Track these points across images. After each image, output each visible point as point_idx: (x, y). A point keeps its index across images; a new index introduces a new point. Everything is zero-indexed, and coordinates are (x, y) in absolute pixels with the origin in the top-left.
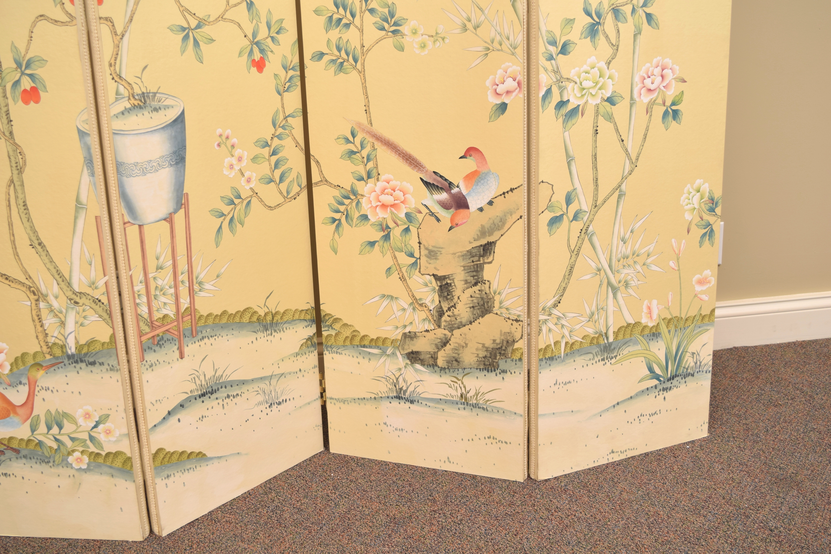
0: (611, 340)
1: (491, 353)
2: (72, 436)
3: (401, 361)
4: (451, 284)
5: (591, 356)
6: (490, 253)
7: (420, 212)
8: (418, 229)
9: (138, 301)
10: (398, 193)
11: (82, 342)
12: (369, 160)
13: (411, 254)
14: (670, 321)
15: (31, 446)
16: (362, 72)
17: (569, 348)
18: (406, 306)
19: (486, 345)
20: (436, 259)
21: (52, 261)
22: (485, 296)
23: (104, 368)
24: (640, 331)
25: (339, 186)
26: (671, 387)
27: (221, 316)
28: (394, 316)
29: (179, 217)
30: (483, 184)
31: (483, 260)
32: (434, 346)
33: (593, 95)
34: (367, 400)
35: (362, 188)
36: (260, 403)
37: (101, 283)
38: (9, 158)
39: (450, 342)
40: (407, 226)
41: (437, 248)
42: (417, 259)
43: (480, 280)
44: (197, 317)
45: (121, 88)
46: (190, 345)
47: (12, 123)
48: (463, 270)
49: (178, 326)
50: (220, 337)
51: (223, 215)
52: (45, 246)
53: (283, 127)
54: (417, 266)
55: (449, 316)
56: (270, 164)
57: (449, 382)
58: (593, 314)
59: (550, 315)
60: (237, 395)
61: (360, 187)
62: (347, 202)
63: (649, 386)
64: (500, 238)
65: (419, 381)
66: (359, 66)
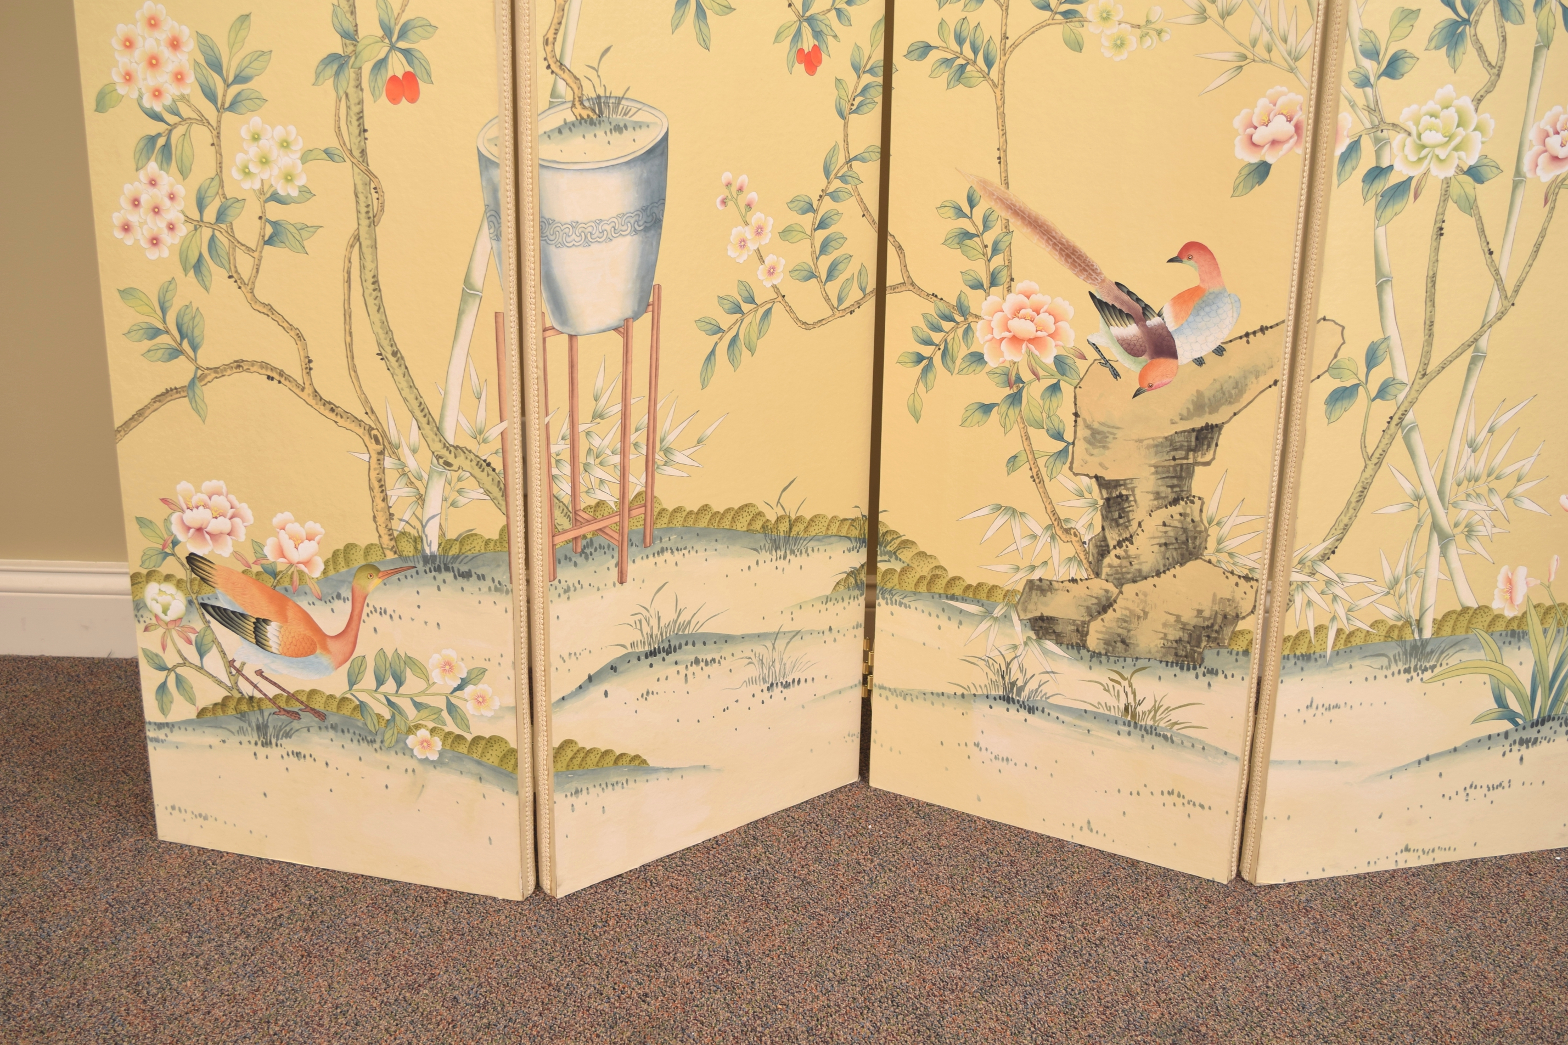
0: (1427, 634)
1: (1190, 635)
2: (418, 699)
3: (1019, 632)
4: (1127, 497)
5: (1384, 661)
6: (1209, 446)
7: (1083, 357)
8: (1075, 388)
9: (555, 471)
10: (1044, 318)
11: (452, 534)
12: (995, 250)
13: (1059, 433)
14: (1548, 610)
15: (346, 710)
16: (999, 87)
17: (1342, 641)
18: (1038, 531)
19: (1183, 619)
20: (1104, 447)
21: (412, 386)
22: (1190, 526)
23: (485, 585)
24: (1486, 624)
25: (936, 296)
26: (1536, 739)
27: (698, 513)
28: (1013, 547)
29: (642, 327)
30: (1208, 314)
31: (1194, 458)
32: (1083, 610)
33: (1441, 161)
34: (949, 697)
35: (979, 303)
36: (752, 681)
37: (494, 433)
38: (357, 196)
39: (1115, 606)
40: (1055, 381)
41: (1109, 427)
42: (1069, 444)
43: (1184, 494)
44: (656, 511)
45: (561, 85)
46: (638, 560)
47: (367, 135)
48: (1153, 474)
49: (622, 521)
50: (693, 553)
51: (719, 330)
52: (402, 358)
53: (843, 179)
54: (1067, 457)
55: (1118, 557)
56: (812, 245)
57: (1105, 681)
58: (1396, 581)
59: (1312, 574)
60: (713, 660)
61: (975, 300)
62: (947, 326)
63: (1494, 731)
64: (1231, 418)
65: (1048, 672)
66: (994, 73)
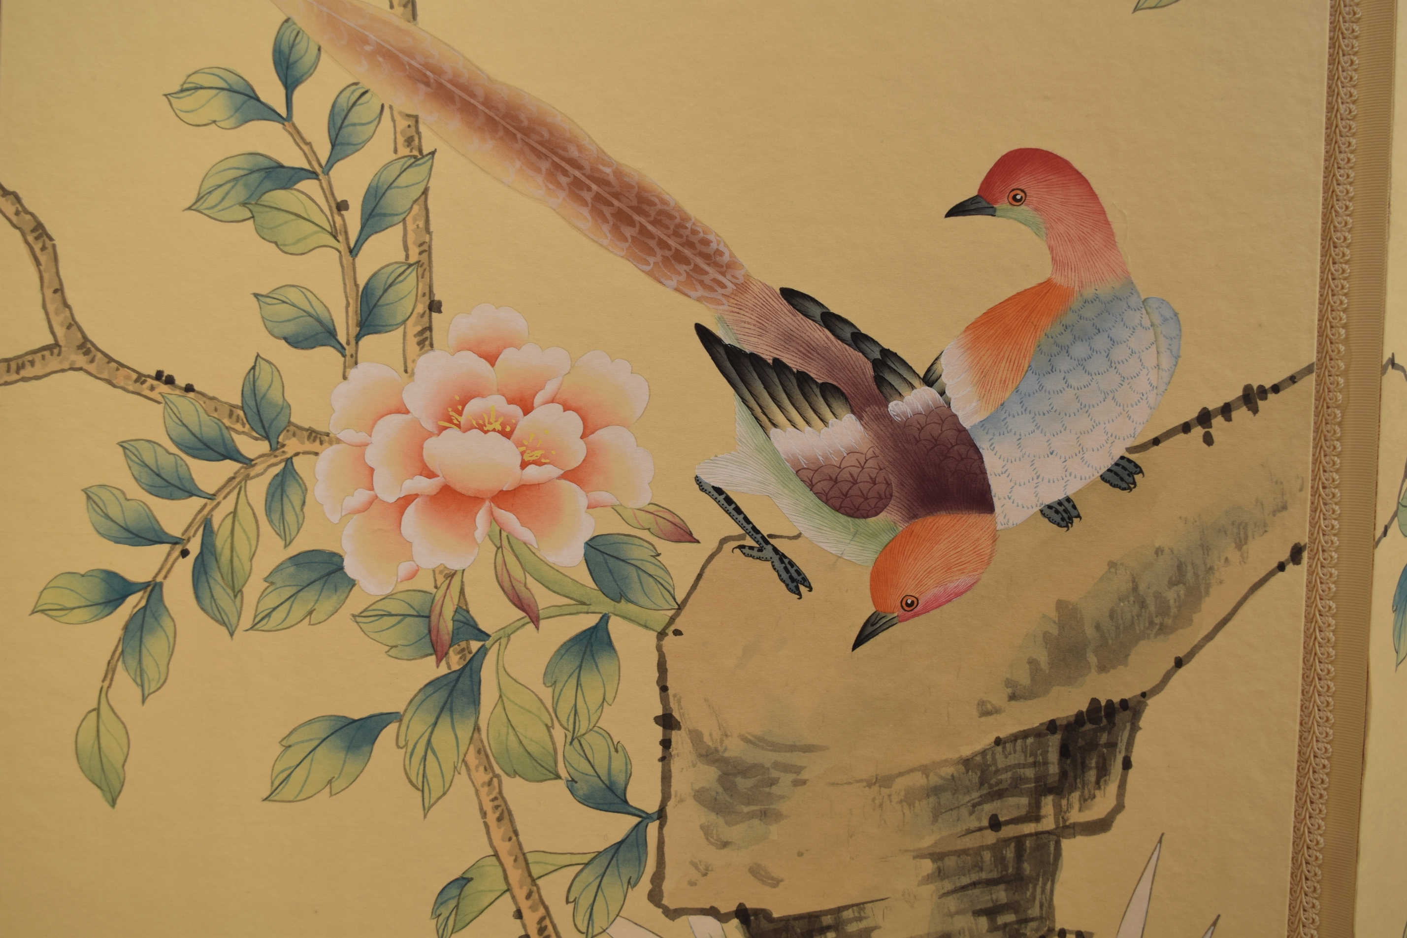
6: (1103, 771)
7: (684, 535)
8: (662, 635)
10: (549, 420)
12: (375, 218)
13: (610, 788)
20: (763, 815)
25: (170, 381)
30: (1082, 363)
31: (1059, 811)
40: (591, 621)
41: (776, 747)
42: (645, 817)
43: (1029, 931)
48: (928, 879)
54: (641, 861)
61: (308, 382)
62: (211, 474)
64: (1167, 678)
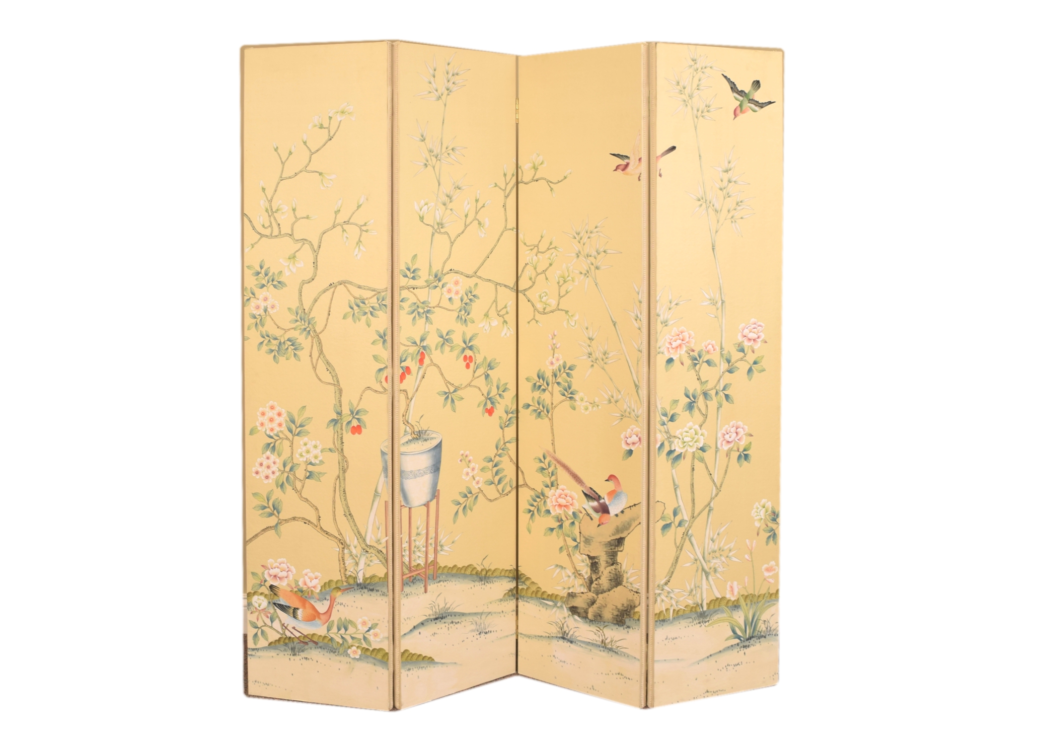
0: (705, 609)
1: (621, 613)
2: (353, 636)
3: (566, 612)
4: (598, 562)
5: (691, 620)
6: (622, 545)
8: (579, 523)
9: (403, 553)
10: (568, 498)
11: (367, 576)
12: (552, 474)
13: (575, 539)
14: (747, 597)
15: (326, 641)
16: (551, 419)
17: (675, 614)
18: (570, 574)
19: (618, 607)
20: (590, 544)
21: (355, 525)
22: (618, 573)
23: (378, 593)
24: (725, 603)
25: (534, 489)
26: (749, 645)
27: (452, 568)
28: (563, 580)
29: (433, 504)
30: (618, 499)
31: (618, 548)
32: (586, 604)
33: (691, 446)
34: (544, 637)
35: (549, 492)
36: (473, 631)
37: (383, 541)
38: (339, 463)
39: (596, 602)
40: (573, 520)
41: (591, 537)
42: (578, 543)
43: (615, 562)
44: (438, 567)
45: (408, 428)
46: (431, 585)
47: (343, 444)
48: (605, 554)
49: (425, 572)
50: (451, 582)
51: (459, 504)
52: (352, 516)
53: (503, 449)
54: (578, 548)
55: (596, 584)
56: (492, 473)
57: (595, 631)
58: (692, 590)
59: (662, 590)
60: (458, 622)
61: (546, 490)
62: (538, 500)
63: (733, 644)
64: (628, 534)
65: (576, 628)
66: (550, 415)
